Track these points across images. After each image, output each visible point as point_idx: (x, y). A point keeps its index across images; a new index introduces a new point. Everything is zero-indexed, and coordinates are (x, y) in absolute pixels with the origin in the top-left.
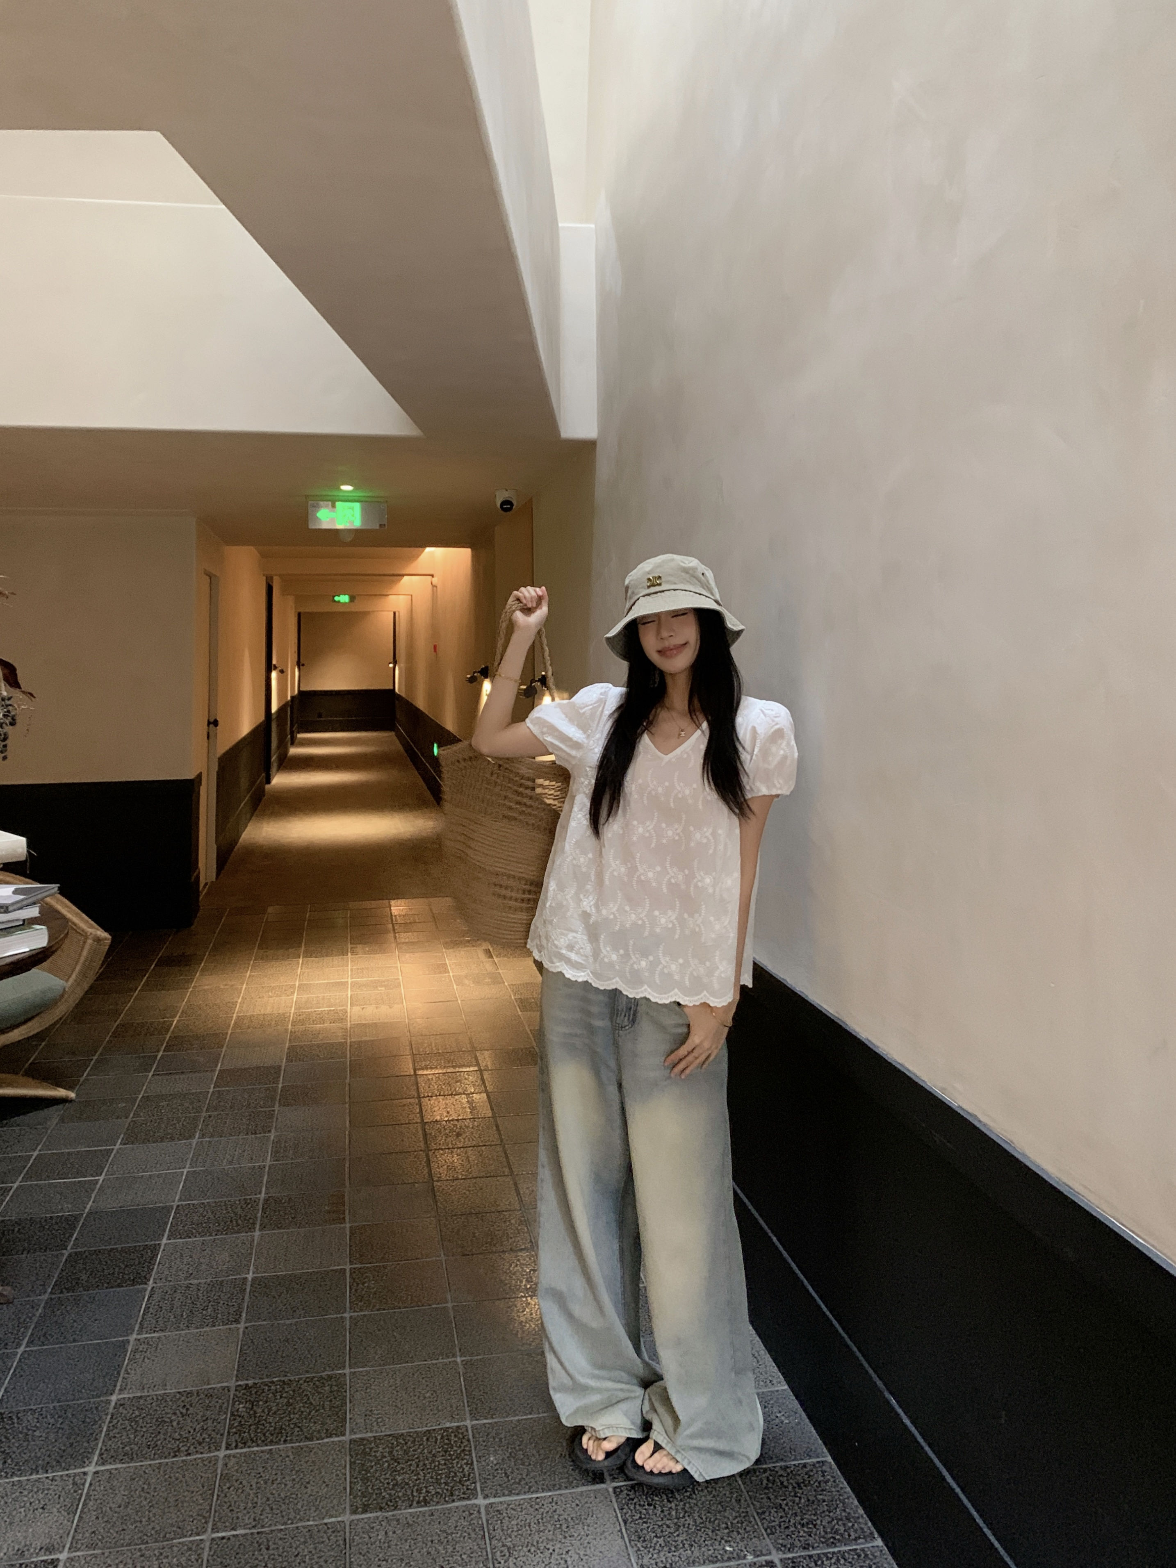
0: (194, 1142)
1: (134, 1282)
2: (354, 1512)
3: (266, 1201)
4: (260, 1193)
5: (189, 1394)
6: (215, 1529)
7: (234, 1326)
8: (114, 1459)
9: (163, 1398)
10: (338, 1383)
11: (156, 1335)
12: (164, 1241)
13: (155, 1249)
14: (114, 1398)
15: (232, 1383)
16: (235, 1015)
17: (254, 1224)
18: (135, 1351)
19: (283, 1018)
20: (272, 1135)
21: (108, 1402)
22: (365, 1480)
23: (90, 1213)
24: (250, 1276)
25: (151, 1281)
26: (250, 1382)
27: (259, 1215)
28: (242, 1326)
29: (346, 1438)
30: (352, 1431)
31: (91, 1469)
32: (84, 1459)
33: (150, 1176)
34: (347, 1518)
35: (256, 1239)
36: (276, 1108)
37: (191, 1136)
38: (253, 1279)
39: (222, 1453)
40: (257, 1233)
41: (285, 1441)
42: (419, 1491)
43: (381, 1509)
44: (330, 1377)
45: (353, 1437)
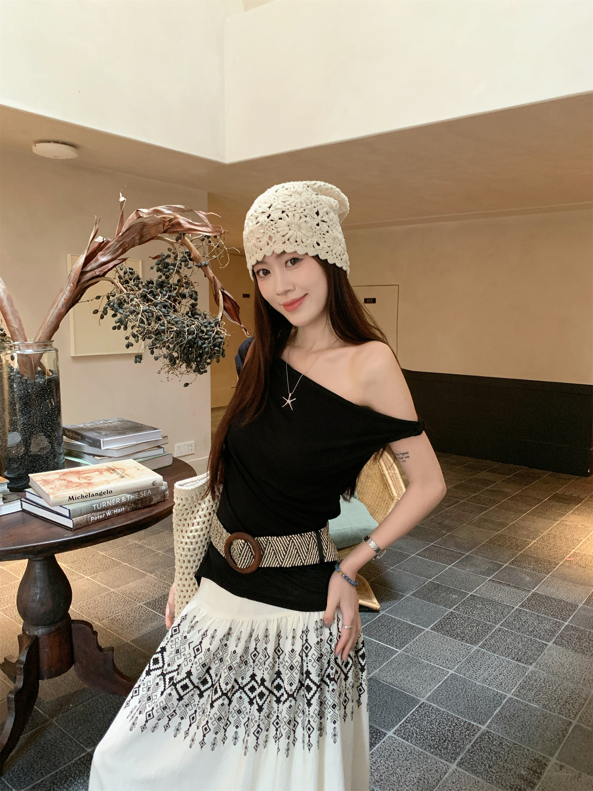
0: (474, 649)
3: (483, 734)
4: (484, 723)
16: (573, 551)
17: (458, 754)
27: (468, 747)
35: (450, 771)
36: (550, 644)
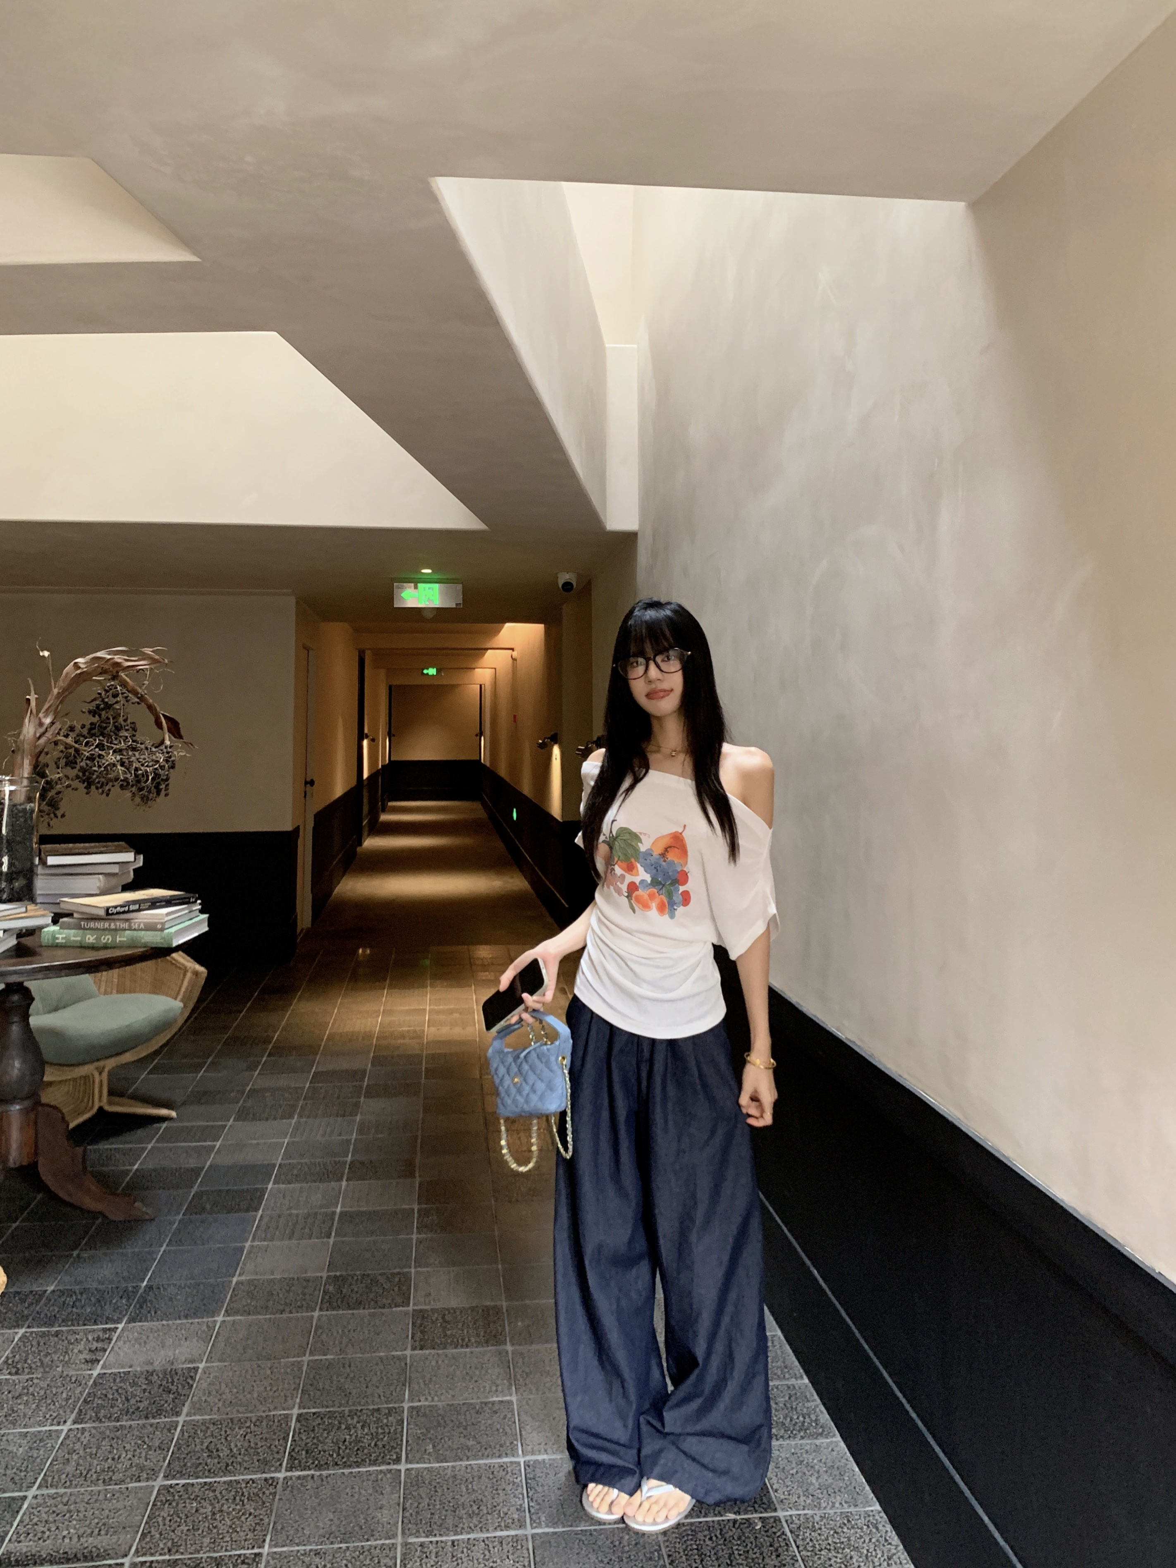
0: (294, 1121)
1: (247, 1210)
2: (414, 1349)
3: (352, 1162)
4: (347, 1156)
5: (293, 1279)
6: (311, 1354)
7: (325, 1240)
8: (237, 1313)
9: (272, 1280)
10: (407, 1277)
11: (266, 1243)
12: (270, 1186)
13: (263, 1191)
14: (235, 1280)
15: (324, 1274)
16: (327, 1032)
17: (342, 1177)
18: (249, 1253)
19: (368, 1035)
20: (358, 1118)
21: (231, 1282)
22: (422, 1332)
23: (211, 1166)
24: (338, 1210)
25: (260, 1212)
26: (338, 1274)
27: (346, 1171)
28: (332, 1240)
29: (411, 1308)
30: (414, 1304)
31: (220, 1319)
32: (213, 1313)
33: (258, 1144)
34: (408, 1352)
35: (343, 1186)
36: (362, 1099)
37: (291, 1116)
38: (341, 1213)
39: (316, 1314)
40: (344, 1183)
41: (364, 1308)
42: (463, 1340)
43: (434, 1349)
44: (399, 1273)
45: (416, 1308)
